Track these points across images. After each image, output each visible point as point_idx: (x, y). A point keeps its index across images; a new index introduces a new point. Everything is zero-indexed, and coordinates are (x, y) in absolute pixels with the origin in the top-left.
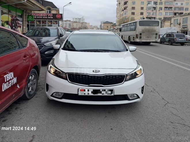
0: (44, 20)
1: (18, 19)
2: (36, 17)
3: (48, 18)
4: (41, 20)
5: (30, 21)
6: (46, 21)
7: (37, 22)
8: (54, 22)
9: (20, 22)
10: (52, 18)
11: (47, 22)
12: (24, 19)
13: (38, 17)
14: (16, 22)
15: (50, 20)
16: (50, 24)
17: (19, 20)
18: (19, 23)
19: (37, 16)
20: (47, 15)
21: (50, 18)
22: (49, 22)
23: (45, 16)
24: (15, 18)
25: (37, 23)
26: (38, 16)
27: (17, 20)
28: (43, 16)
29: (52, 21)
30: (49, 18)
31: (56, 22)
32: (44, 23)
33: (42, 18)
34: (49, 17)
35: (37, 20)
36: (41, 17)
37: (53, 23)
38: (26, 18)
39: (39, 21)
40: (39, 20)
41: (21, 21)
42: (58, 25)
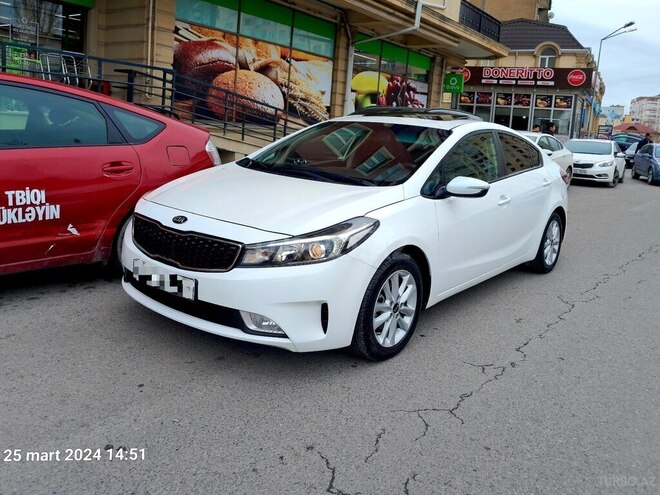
0: (522, 92)
1: (413, 85)
2: (495, 82)
3: (536, 86)
4: (513, 92)
5: (476, 96)
6: (529, 96)
7: (499, 100)
8: (558, 101)
9: (417, 97)
10: (552, 83)
11: (532, 100)
12: (435, 87)
13: (501, 82)
14: (403, 96)
15: (545, 93)
16: (541, 107)
17: (414, 91)
18: (413, 101)
19: (499, 79)
20: (535, 74)
21: (546, 83)
22: (539, 101)
23: (528, 79)
24: (401, 83)
25: (497, 103)
26: (504, 78)
27: (409, 89)
28: (520, 79)
29: (551, 97)
30: (539, 83)
31: (565, 99)
32: (521, 103)
33: (516, 85)
34: (542, 79)
35: (501, 91)
36: (514, 82)
37: (556, 103)
38: (439, 84)
39: (507, 97)
40: (507, 91)
41: (421, 93)
42: (572, 110)
